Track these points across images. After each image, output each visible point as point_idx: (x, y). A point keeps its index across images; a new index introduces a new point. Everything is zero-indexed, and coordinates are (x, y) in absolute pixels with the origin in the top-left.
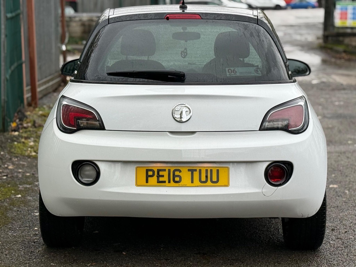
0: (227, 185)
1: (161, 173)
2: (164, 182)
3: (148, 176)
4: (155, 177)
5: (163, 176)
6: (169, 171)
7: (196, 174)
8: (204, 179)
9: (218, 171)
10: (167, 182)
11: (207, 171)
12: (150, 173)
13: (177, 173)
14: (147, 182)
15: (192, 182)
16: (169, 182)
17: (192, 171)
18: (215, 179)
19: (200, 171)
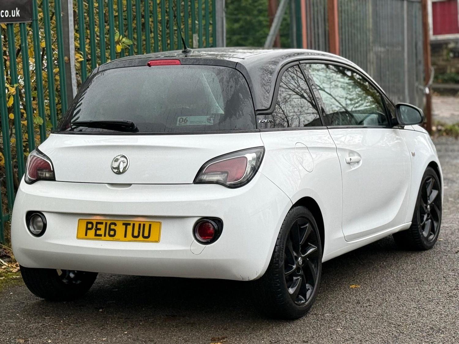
0: (157, 241)
1: (99, 226)
2: (100, 235)
3: (87, 229)
4: (93, 231)
5: (100, 229)
6: (106, 223)
7: (130, 228)
8: (136, 234)
9: (150, 225)
10: (103, 235)
11: (140, 225)
12: (90, 226)
13: (113, 227)
14: (86, 235)
15: (125, 236)
16: (105, 236)
17: (126, 225)
18: (146, 234)
19: (134, 224)
